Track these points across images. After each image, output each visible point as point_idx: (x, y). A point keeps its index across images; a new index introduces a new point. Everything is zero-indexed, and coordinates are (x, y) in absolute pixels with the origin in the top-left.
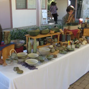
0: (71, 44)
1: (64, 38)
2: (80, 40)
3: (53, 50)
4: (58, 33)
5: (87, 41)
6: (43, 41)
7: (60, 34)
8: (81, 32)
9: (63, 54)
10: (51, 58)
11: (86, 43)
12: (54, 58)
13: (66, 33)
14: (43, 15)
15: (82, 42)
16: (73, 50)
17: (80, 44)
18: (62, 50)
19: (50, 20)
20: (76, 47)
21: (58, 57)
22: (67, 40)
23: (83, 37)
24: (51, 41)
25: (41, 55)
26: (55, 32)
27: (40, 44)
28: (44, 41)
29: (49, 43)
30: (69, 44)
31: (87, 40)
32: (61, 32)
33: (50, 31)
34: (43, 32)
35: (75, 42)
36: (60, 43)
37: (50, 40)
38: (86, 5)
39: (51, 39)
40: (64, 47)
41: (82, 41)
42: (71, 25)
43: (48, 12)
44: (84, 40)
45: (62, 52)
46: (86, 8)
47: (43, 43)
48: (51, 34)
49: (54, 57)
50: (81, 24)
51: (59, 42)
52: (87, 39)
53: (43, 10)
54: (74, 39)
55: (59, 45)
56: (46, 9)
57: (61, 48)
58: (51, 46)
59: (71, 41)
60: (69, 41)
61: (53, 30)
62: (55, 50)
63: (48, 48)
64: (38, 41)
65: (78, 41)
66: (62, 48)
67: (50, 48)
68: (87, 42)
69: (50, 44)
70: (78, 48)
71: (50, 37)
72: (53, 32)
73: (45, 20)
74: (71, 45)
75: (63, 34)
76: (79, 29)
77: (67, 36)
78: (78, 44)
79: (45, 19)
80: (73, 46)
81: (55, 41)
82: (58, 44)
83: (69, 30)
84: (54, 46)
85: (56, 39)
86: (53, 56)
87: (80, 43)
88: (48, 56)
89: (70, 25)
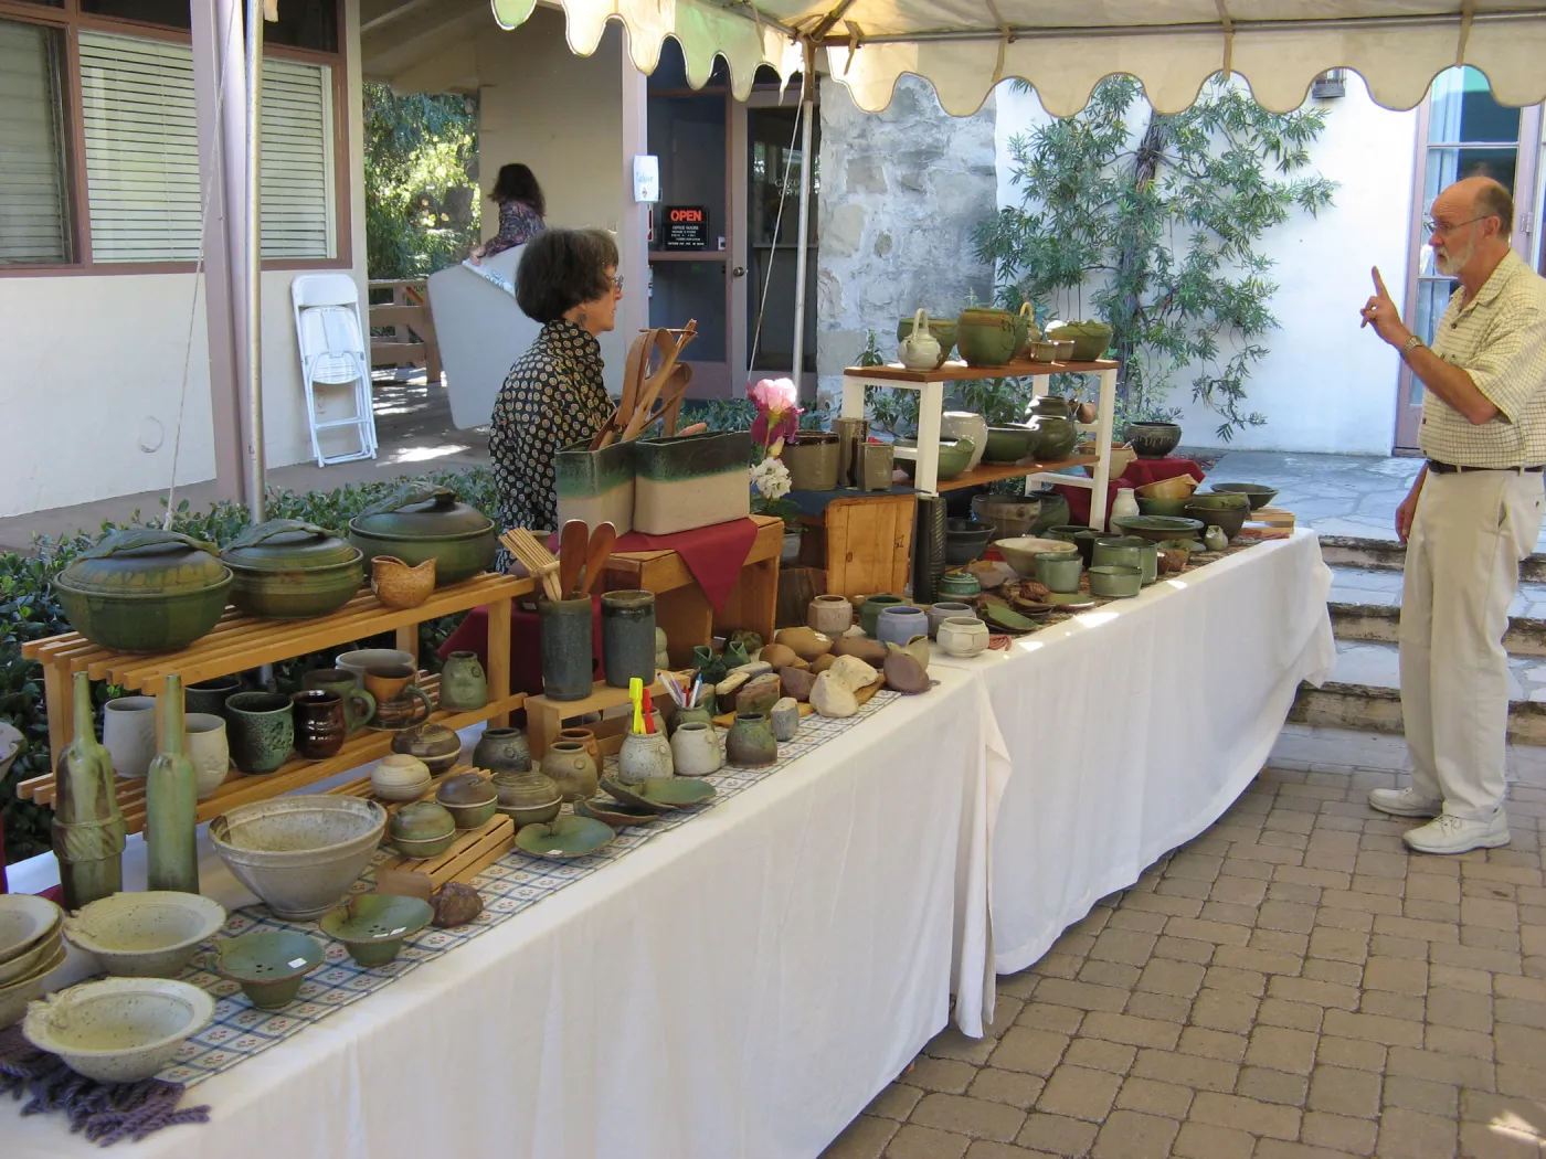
0: (670, 717)
1: (571, 643)
2: (784, 654)
3: (429, 820)
4: (492, 592)
5: (876, 662)
6: (283, 715)
7: (518, 602)
8: (793, 544)
9: (562, 863)
10: (398, 942)
11: (864, 693)
12: (445, 937)
13: (589, 575)
14: (310, 346)
15: (814, 671)
16: (690, 803)
17: (787, 704)
18: (549, 817)
19: (412, 400)
20: (737, 757)
21: (493, 905)
22: (607, 671)
23: (823, 608)
24: (403, 697)
25: (266, 910)
26: (447, 580)
27: (245, 757)
28: (300, 716)
29: (375, 722)
30: (639, 724)
31: (874, 647)
32: (522, 574)
33: (369, 570)
34: (274, 589)
35: (725, 686)
36: (519, 719)
37: (386, 686)
38: (860, 199)
39: (401, 673)
40: (578, 761)
41: (814, 663)
42: (660, 464)
43: (377, 296)
44: (835, 651)
45: (550, 837)
46: (865, 241)
47: (287, 735)
48: (386, 605)
49: (439, 925)
50: (777, 448)
51: (506, 702)
52: (871, 634)
53: (304, 284)
54: (709, 642)
55: (516, 746)
56: (343, 262)
57: (536, 790)
58: (403, 772)
59: (667, 680)
60: (636, 684)
61: (410, 550)
62: (449, 820)
63: (359, 807)
64: (220, 711)
65: (756, 664)
66: (551, 786)
67: (377, 798)
68: (872, 674)
69: (384, 737)
70: (766, 759)
71: (387, 640)
72: (423, 577)
73: (336, 405)
74: (670, 731)
75: (554, 589)
76: (760, 520)
77: (609, 612)
78: (758, 710)
79: (346, 389)
80: (701, 745)
81: (456, 693)
82: (492, 734)
83: (637, 538)
84: (436, 769)
85: (463, 675)
86: (419, 906)
87: (785, 693)
88: (350, 919)
89: (648, 472)
